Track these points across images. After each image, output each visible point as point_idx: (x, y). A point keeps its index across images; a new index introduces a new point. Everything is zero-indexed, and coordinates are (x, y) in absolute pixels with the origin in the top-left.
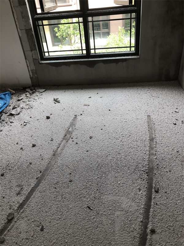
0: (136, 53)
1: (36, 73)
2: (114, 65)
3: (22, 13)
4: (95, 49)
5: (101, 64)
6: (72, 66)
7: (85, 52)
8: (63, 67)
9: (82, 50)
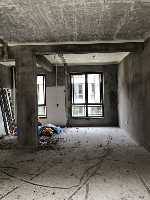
0: (103, 116)
1: (68, 122)
2: (96, 120)
3: (68, 103)
4: (89, 115)
5: (92, 119)
6: (81, 119)
7: (86, 116)
8: (78, 120)
9: (85, 115)
